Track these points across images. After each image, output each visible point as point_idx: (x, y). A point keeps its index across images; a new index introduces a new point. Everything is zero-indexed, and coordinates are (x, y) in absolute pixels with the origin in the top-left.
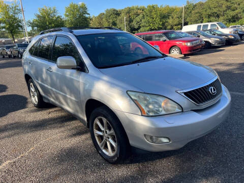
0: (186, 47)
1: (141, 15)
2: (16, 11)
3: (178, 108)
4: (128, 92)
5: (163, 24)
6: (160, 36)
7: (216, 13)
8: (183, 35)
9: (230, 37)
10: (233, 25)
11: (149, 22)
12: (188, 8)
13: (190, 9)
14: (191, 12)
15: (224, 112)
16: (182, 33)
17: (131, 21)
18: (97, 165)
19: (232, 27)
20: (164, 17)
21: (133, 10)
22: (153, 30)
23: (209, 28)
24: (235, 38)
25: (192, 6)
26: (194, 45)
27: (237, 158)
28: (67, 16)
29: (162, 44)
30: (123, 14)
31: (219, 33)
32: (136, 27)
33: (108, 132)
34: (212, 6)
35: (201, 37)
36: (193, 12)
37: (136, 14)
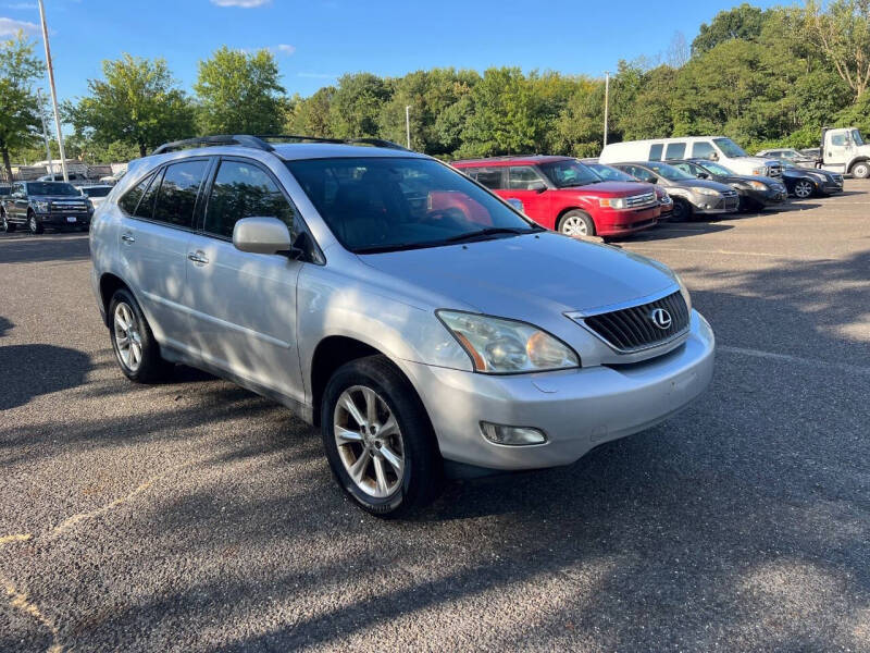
0: (611, 214)
1: (463, 102)
2: (24, 66)
3: (569, 358)
4: (440, 313)
5: (539, 136)
6: (526, 176)
7: (716, 106)
8: (603, 174)
9: (754, 185)
10: (769, 147)
11: (490, 126)
12: (622, 86)
13: (629, 88)
14: (631, 99)
15: (692, 378)
16: (600, 168)
17: (427, 119)
18: (342, 524)
19: (765, 156)
20: (543, 110)
21: (437, 81)
22: (505, 153)
23: (688, 154)
24: (770, 190)
25: (636, 79)
26: (637, 207)
27: (730, 509)
28: (205, 92)
29: (533, 199)
30: (401, 95)
31: (720, 172)
32: (446, 140)
33: (377, 430)
34: (701, 81)
35: (662, 182)
36: (639, 98)
37: (446, 98)
